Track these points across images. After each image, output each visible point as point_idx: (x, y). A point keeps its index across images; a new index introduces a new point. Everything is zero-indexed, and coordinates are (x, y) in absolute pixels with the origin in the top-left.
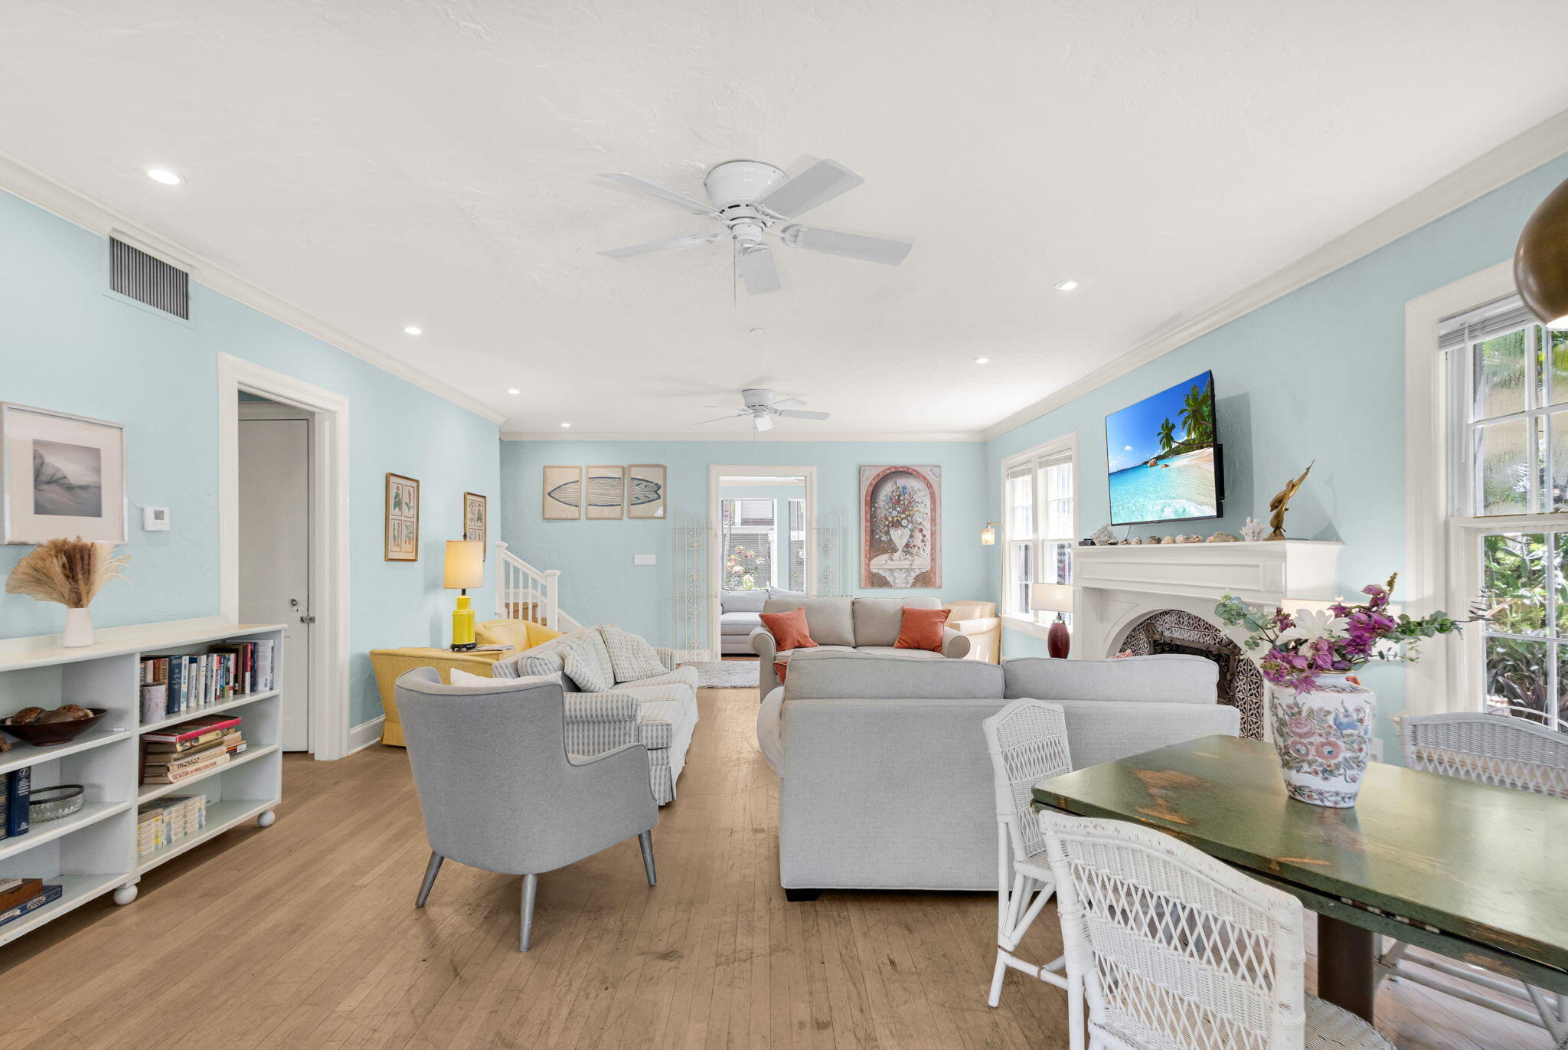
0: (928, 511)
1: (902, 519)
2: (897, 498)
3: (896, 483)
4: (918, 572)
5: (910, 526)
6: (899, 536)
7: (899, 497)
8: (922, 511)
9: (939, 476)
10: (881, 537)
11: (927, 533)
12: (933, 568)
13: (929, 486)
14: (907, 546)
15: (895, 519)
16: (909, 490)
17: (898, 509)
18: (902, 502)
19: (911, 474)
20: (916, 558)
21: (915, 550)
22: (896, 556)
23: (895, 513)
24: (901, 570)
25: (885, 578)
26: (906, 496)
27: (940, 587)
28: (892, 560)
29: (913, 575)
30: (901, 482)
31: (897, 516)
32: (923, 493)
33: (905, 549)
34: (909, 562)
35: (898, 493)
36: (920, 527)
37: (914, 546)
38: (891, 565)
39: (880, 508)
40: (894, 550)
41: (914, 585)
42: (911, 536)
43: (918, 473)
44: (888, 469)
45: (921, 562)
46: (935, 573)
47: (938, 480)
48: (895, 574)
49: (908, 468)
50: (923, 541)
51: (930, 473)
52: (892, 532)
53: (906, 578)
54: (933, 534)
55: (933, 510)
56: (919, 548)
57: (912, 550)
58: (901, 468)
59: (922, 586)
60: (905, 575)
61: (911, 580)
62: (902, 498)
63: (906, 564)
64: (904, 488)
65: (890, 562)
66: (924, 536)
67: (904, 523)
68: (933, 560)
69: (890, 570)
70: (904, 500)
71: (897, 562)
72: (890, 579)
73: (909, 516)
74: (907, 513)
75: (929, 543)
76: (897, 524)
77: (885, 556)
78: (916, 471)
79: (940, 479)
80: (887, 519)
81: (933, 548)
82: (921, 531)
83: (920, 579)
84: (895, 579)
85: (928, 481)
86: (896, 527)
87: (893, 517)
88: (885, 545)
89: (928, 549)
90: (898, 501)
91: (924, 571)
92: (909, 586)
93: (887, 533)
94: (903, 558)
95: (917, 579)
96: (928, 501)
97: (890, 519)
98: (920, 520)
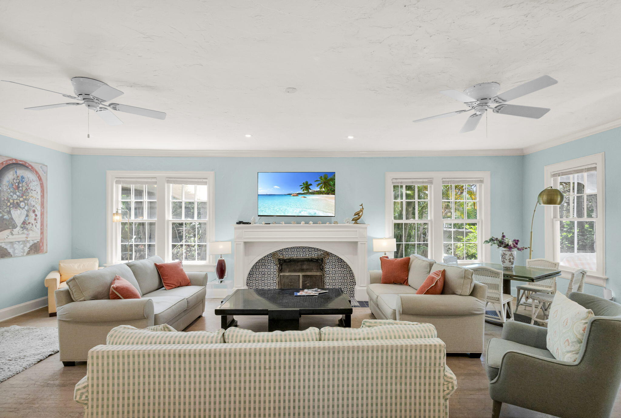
0: (39, 197)
1: (21, 202)
2: (17, 184)
3: (16, 172)
4: (32, 243)
5: (26, 208)
6: (18, 215)
7: (18, 184)
8: (35, 195)
9: (46, 173)
10: (3, 216)
11: (38, 213)
12: (42, 239)
13: (40, 179)
14: (24, 223)
15: (15, 201)
16: (26, 180)
17: (18, 194)
18: (21, 188)
19: (27, 167)
20: (30, 232)
21: (29, 227)
22: (16, 231)
23: (15, 197)
24: (19, 242)
25: (6, 249)
26: (24, 184)
27: (46, 252)
28: (12, 234)
29: (28, 245)
30: (21, 172)
31: (17, 199)
32: (35, 183)
33: (22, 226)
34: (25, 236)
35: (18, 181)
36: (34, 208)
37: (29, 223)
38: (11, 238)
39: (3, 191)
40: (14, 227)
41: (28, 253)
42: (27, 216)
43: (32, 168)
44: (10, 160)
45: (34, 236)
46: (43, 243)
47: (45, 175)
48: (15, 245)
49: (26, 163)
50: (35, 219)
51: (40, 169)
52: (13, 212)
53: (23, 249)
54: (42, 214)
55: (43, 196)
56: (32, 224)
57: (27, 226)
58: (20, 161)
59: (34, 253)
60: (22, 246)
61: (27, 249)
62: (20, 185)
63: (23, 237)
64: (23, 177)
65: (11, 236)
66: (36, 215)
67: (22, 204)
68: (42, 233)
69: (11, 243)
70: (22, 187)
71: (17, 236)
72: (10, 251)
73: (25, 199)
74: (24, 197)
75: (39, 221)
76: (17, 206)
77: (7, 232)
78: (30, 165)
79: (47, 175)
80: (9, 201)
81: (42, 225)
82: (34, 211)
83: (33, 248)
84: (15, 249)
85: (39, 175)
86: (16, 208)
87: (13, 200)
88: (7, 223)
89: (39, 225)
90: (18, 187)
91: (36, 242)
92: (25, 254)
93: (9, 212)
94: (20, 232)
95: (31, 248)
96: (39, 189)
97: (11, 201)
98: (33, 203)
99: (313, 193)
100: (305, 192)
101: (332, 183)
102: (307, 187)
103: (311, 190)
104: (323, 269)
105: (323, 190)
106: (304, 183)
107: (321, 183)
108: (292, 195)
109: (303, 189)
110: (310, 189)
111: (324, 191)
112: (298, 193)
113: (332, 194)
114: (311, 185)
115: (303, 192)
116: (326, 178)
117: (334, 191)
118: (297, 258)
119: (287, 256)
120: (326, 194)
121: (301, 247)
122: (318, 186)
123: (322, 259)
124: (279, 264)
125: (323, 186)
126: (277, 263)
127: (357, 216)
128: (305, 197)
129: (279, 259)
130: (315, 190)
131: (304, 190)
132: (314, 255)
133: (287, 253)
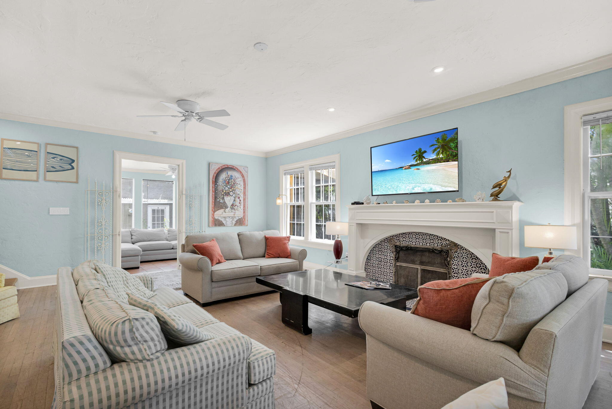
0: (242, 188)
1: (230, 192)
2: (228, 181)
3: (227, 173)
4: (237, 218)
5: (234, 195)
6: (229, 200)
7: (229, 181)
8: (239, 188)
9: (247, 172)
10: (220, 200)
11: (242, 199)
12: (244, 216)
13: (243, 176)
14: (232, 205)
15: (227, 192)
16: (233, 177)
17: (228, 186)
18: (230, 183)
19: (234, 169)
20: (236, 211)
21: (236, 208)
22: (227, 210)
23: (227, 188)
24: (229, 217)
25: (222, 221)
26: (232, 180)
27: (247, 225)
28: (225, 212)
29: (235, 220)
30: (230, 173)
31: (228, 190)
32: (240, 179)
33: (231, 207)
34: (233, 213)
35: (228, 178)
36: (239, 196)
37: (236, 205)
38: (225, 215)
39: (220, 185)
40: (226, 207)
41: (235, 225)
42: (234, 200)
43: (238, 169)
44: (224, 166)
45: (239, 214)
46: (245, 219)
47: (247, 173)
48: (227, 219)
49: (233, 166)
50: (240, 203)
51: (243, 169)
52: (225, 198)
53: (232, 222)
54: (244, 199)
55: (245, 188)
56: (238, 206)
57: (234, 208)
58: (230, 166)
59: (239, 225)
60: (231, 220)
61: (234, 222)
62: (230, 181)
63: (231, 214)
64: (231, 176)
65: (224, 213)
66: (240, 200)
67: (231, 193)
68: (244, 212)
69: (224, 217)
70: (231, 182)
71: (228, 213)
72: (224, 222)
73: (233, 190)
74: (232, 189)
75: (242, 204)
76: (228, 194)
77: (222, 210)
78: (236, 168)
79: (248, 173)
80: (223, 191)
81: (244, 207)
82: (239, 198)
83: (238, 222)
84: (227, 222)
85: (242, 174)
86: (227, 196)
87: (226, 191)
88: (222, 205)
89: (242, 207)
90: (228, 183)
91: (240, 218)
92: (233, 225)
93: (223, 198)
94: (230, 211)
95: (237, 221)
96: (242, 183)
97: (224, 191)
98: (238, 193)
99: (428, 163)
100: (419, 162)
101: (452, 145)
102: (420, 155)
103: (425, 159)
104: (448, 264)
105: (441, 156)
106: (417, 151)
107: (438, 148)
108: (403, 168)
109: (415, 159)
110: (424, 157)
111: (442, 158)
112: (410, 164)
113: (453, 161)
114: (425, 152)
115: (416, 163)
116: (444, 140)
117: (457, 155)
118: (416, 246)
119: (404, 243)
120: (444, 162)
121: (421, 233)
122: (434, 152)
123: (448, 251)
124: (396, 251)
125: (441, 151)
126: (394, 250)
127: (497, 189)
128: (418, 169)
129: (396, 246)
130: (431, 158)
131: (416, 161)
132: (437, 245)
133: (404, 239)
